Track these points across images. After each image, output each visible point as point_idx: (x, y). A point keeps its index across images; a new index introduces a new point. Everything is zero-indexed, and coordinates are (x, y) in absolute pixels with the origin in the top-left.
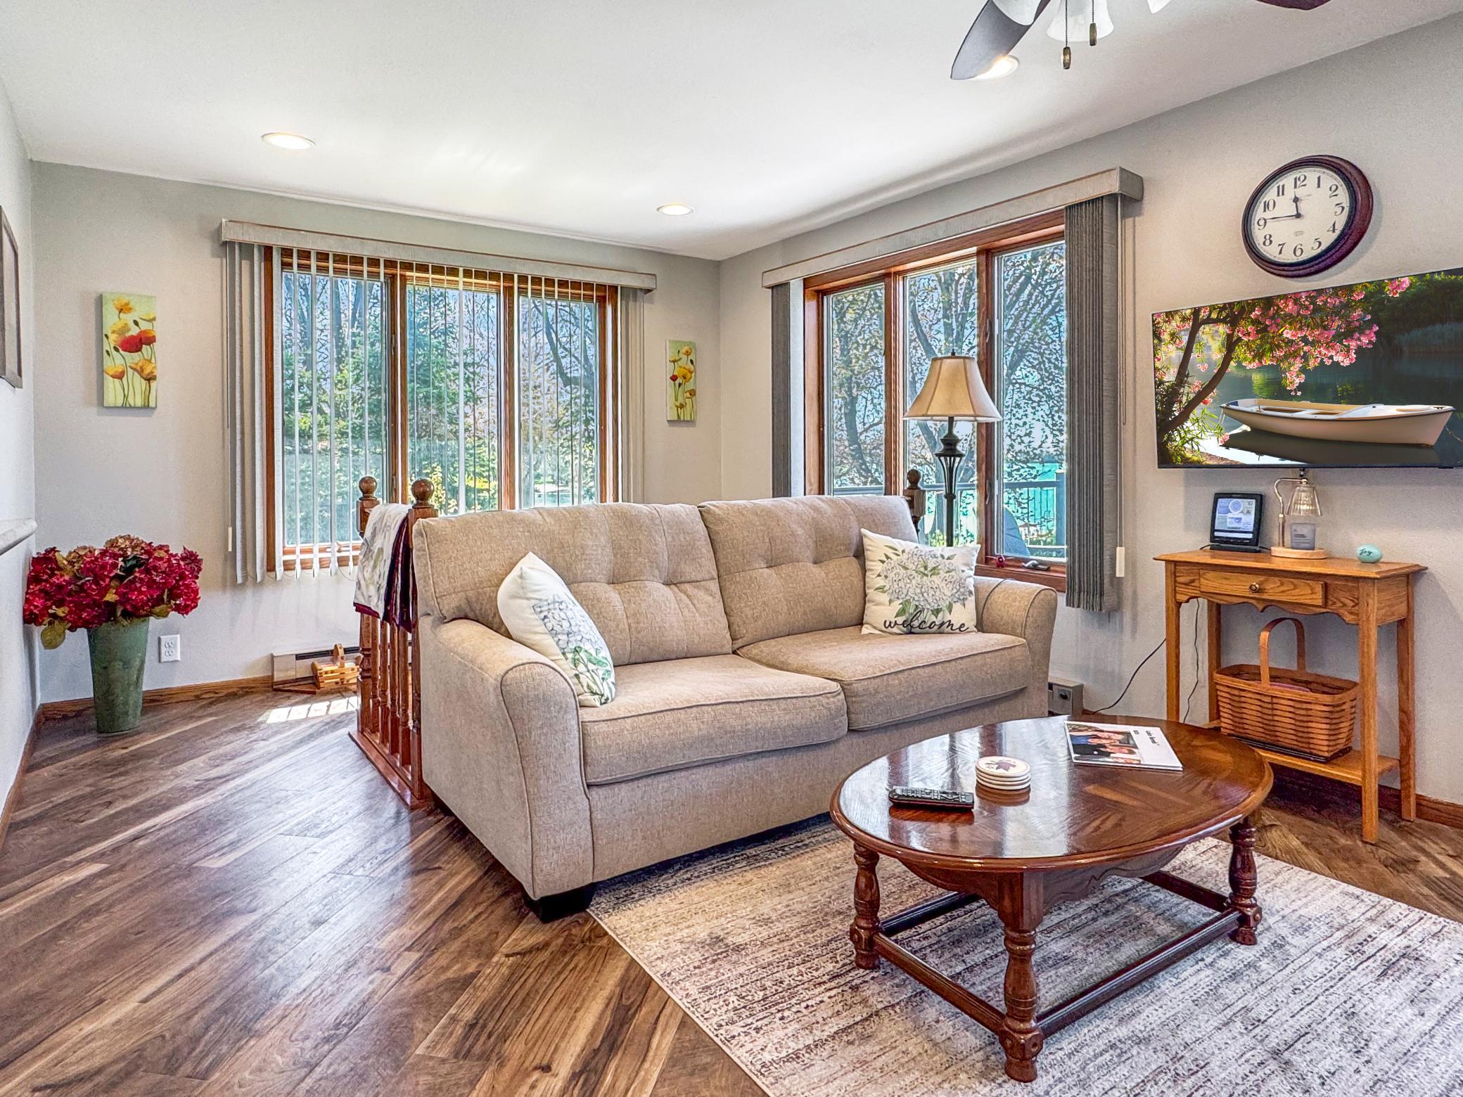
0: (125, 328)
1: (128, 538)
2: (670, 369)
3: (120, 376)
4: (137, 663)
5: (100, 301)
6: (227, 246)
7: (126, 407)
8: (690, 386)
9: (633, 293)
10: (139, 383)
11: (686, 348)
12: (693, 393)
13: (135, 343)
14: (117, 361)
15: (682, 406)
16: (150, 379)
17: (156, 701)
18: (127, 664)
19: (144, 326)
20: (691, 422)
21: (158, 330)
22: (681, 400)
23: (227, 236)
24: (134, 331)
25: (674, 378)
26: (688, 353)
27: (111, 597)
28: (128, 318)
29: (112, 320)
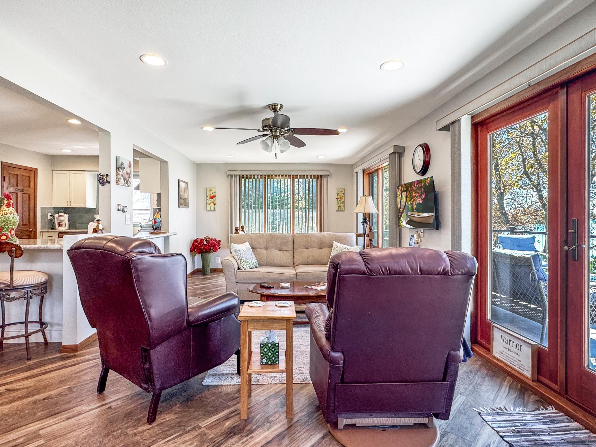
0: (211, 194)
1: (208, 237)
2: (336, 196)
3: (210, 204)
4: (209, 261)
5: (207, 189)
6: (228, 175)
7: (211, 210)
8: (343, 200)
9: (326, 176)
10: (213, 205)
11: (341, 190)
12: (343, 203)
13: (212, 197)
14: (210, 201)
15: (340, 206)
16: (215, 204)
17: (214, 271)
18: (207, 262)
19: (214, 194)
20: (343, 211)
21: (216, 194)
22: (339, 205)
23: (228, 174)
24: (212, 195)
25: (337, 199)
26: (342, 191)
27: (202, 248)
28: (211, 192)
29: (209, 193)
